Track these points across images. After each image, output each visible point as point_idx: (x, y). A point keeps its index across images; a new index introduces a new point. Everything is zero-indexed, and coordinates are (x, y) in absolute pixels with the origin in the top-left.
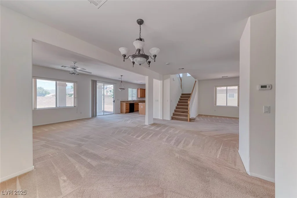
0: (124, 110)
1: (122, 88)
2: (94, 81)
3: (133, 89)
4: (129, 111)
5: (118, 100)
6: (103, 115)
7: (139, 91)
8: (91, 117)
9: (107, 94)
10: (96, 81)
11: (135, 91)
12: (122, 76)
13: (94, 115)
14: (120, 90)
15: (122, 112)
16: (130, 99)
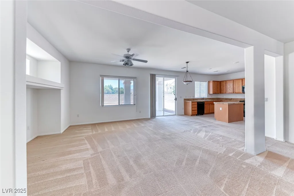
0: (190, 111)
1: (188, 80)
2: (153, 75)
3: (201, 82)
4: (197, 113)
5: (181, 97)
6: (163, 116)
7: (211, 84)
8: (150, 117)
9: (167, 90)
10: (155, 75)
11: (205, 84)
12: (187, 62)
13: (153, 115)
14: (184, 83)
15: (186, 114)
16: (197, 96)
